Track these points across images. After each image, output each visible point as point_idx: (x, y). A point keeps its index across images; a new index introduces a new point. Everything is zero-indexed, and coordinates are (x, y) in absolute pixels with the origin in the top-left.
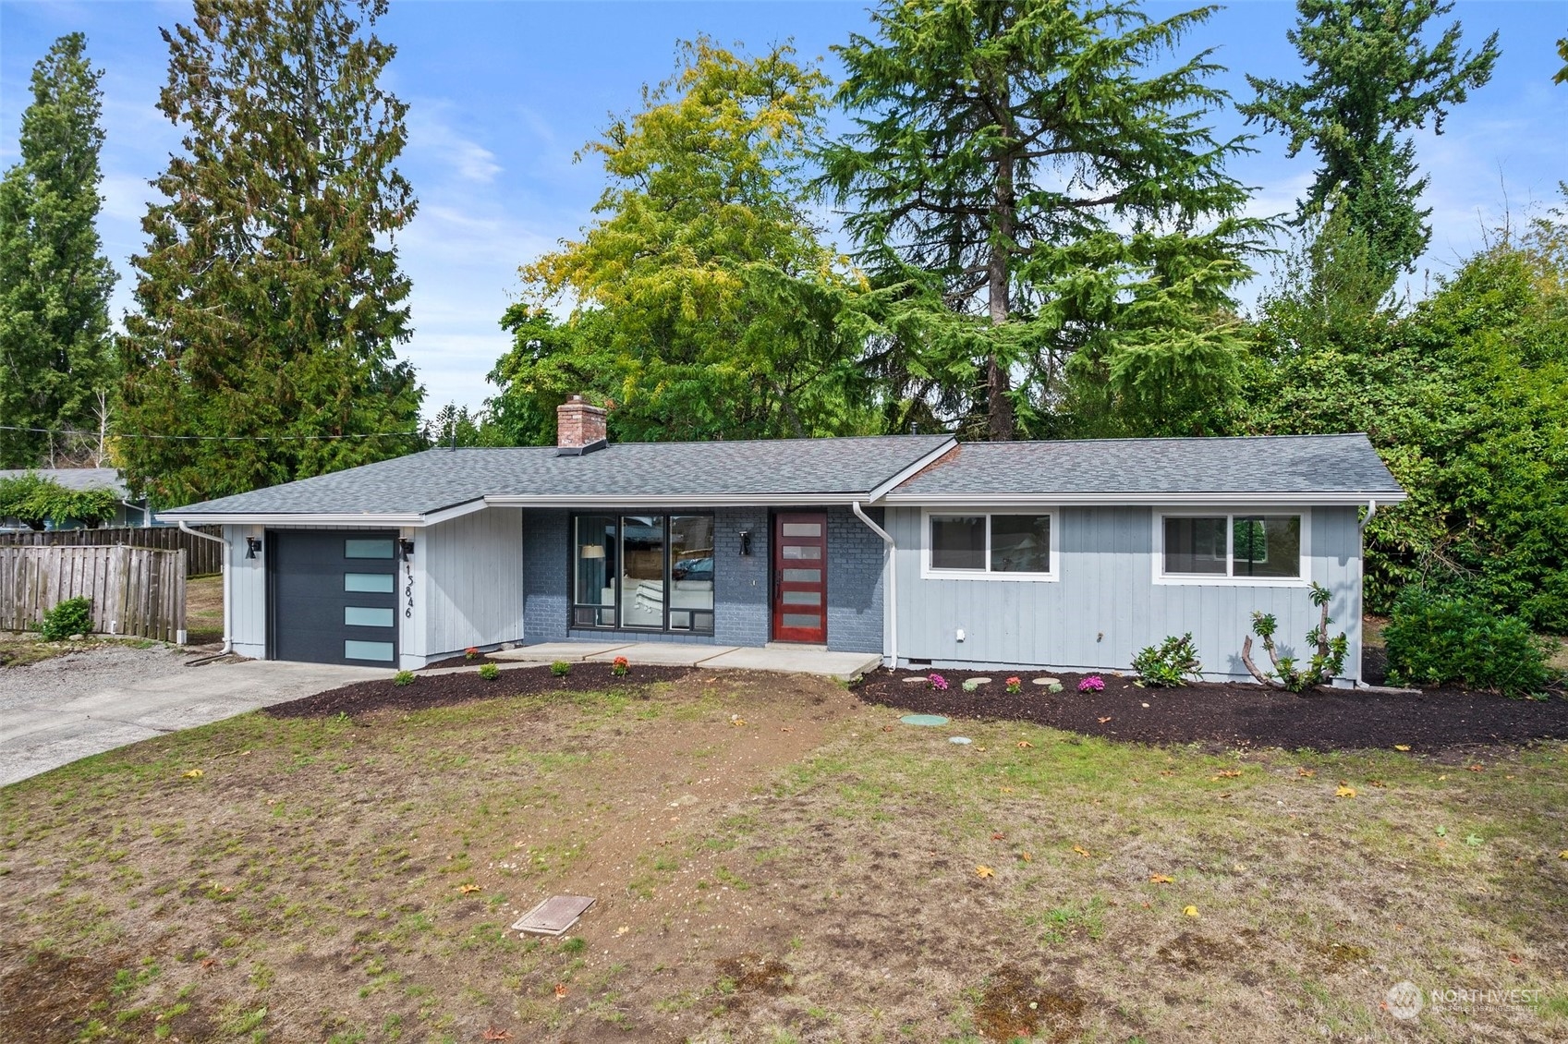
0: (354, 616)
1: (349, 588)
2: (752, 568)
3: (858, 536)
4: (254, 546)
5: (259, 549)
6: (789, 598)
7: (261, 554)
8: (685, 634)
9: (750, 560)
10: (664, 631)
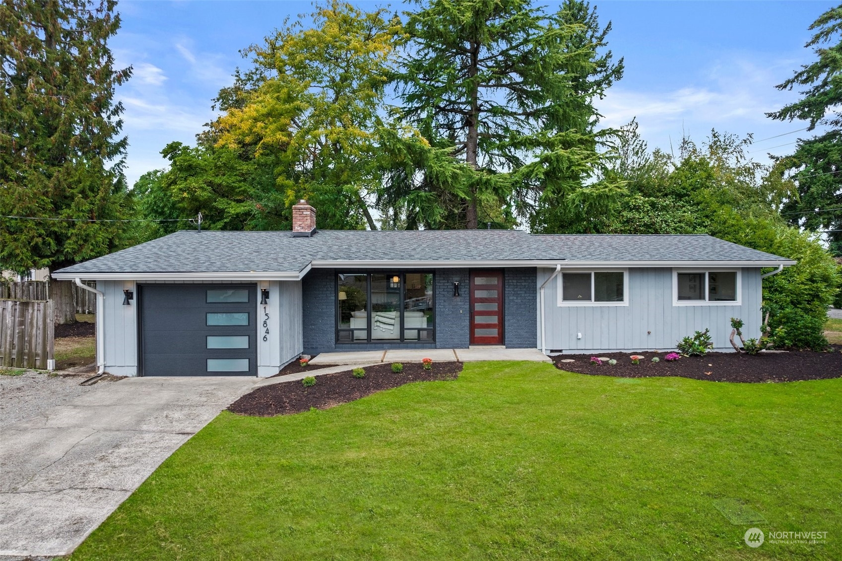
0: (214, 343)
1: (210, 323)
2: (460, 303)
3: (523, 284)
4: (129, 295)
5: (132, 298)
6: (478, 320)
7: (134, 302)
8: (415, 343)
9: (458, 299)
10: (401, 342)
